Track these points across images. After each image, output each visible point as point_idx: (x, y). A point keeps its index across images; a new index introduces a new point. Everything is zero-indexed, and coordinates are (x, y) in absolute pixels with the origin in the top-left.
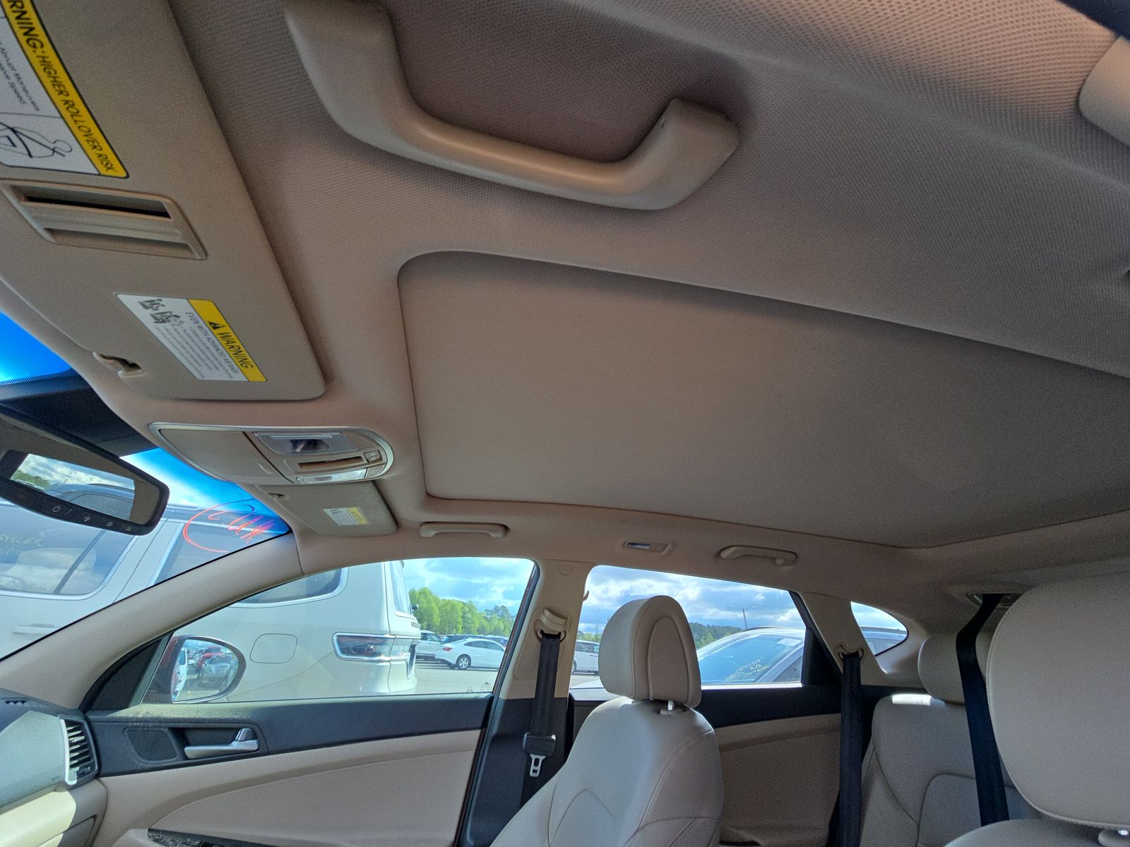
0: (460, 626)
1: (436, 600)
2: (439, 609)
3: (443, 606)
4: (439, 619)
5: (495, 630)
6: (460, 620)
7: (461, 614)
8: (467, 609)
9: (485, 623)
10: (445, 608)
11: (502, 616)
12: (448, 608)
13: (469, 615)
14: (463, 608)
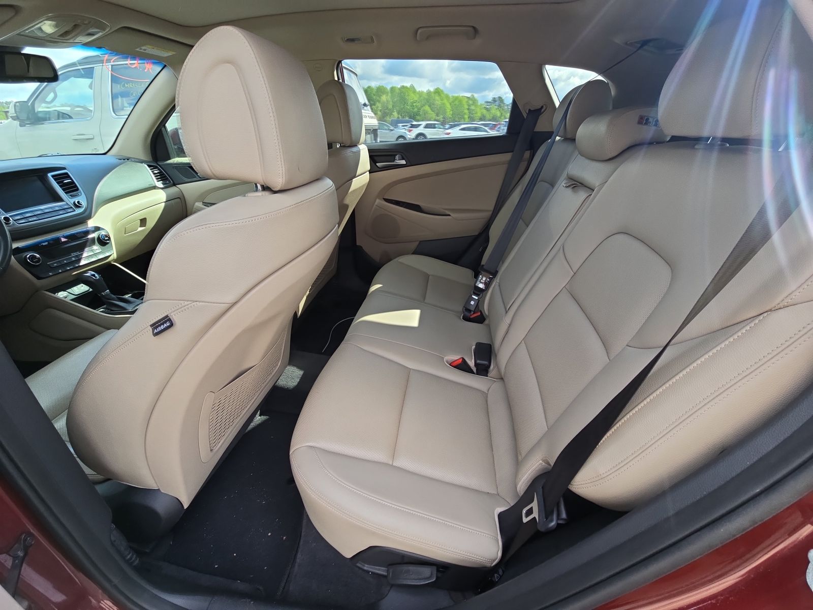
0: (466, 116)
1: (447, 97)
2: (450, 104)
3: (453, 102)
4: (451, 112)
5: (493, 118)
6: (466, 111)
7: (466, 107)
8: (471, 102)
9: (485, 112)
10: (454, 103)
11: (499, 106)
12: (457, 103)
13: (473, 107)
14: (467, 102)
